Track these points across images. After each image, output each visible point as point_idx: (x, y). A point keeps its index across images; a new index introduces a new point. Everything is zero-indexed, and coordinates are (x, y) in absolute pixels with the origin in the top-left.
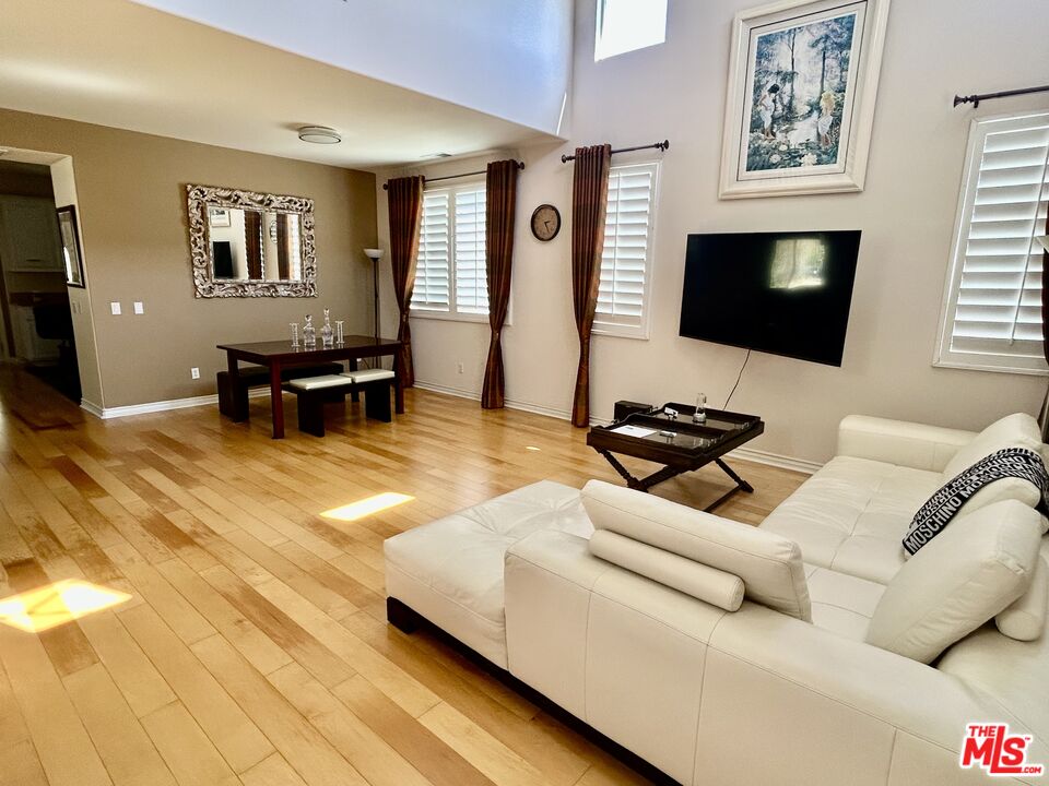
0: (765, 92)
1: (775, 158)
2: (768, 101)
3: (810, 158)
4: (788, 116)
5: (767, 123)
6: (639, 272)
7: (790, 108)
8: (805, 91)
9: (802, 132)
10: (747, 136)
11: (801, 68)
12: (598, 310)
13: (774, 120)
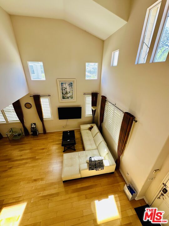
0: (63, 90)
1: (66, 98)
2: (64, 91)
3: (70, 98)
4: (67, 93)
5: (64, 94)
6: (49, 112)
7: (67, 92)
8: (68, 90)
9: (68, 95)
10: (62, 95)
11: (67, 88)
12: (44, 118)
13: (65, 93)
